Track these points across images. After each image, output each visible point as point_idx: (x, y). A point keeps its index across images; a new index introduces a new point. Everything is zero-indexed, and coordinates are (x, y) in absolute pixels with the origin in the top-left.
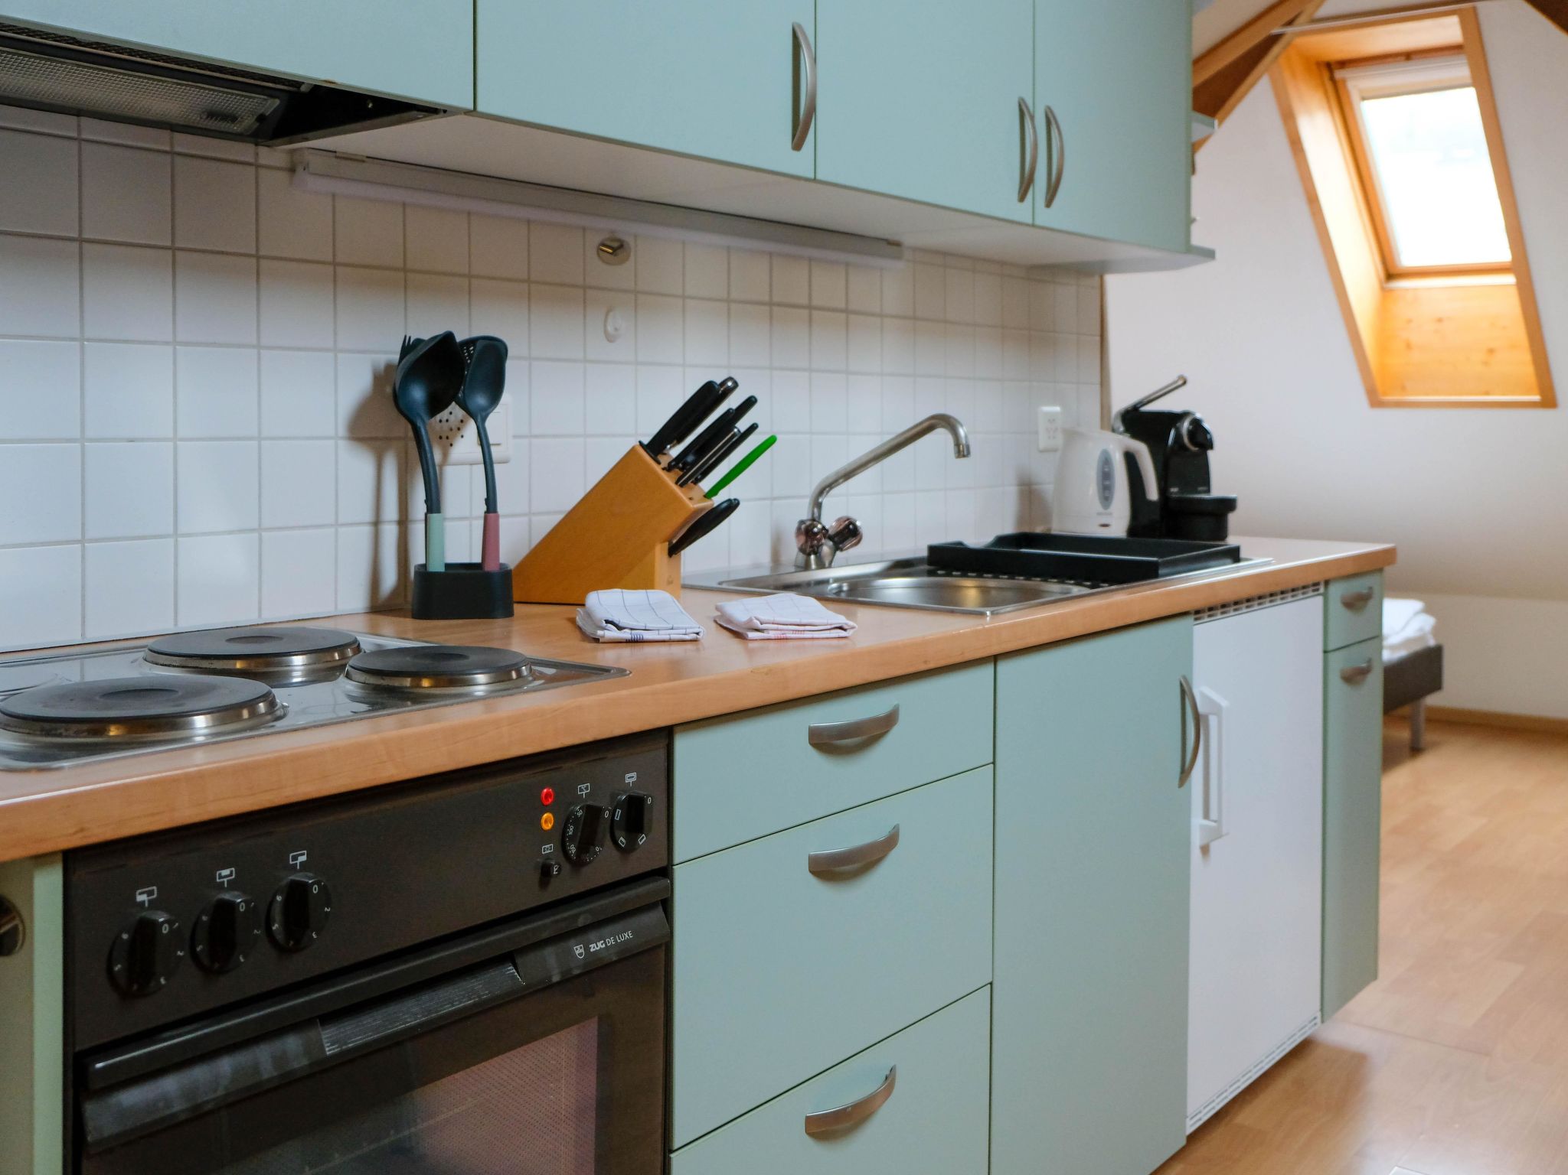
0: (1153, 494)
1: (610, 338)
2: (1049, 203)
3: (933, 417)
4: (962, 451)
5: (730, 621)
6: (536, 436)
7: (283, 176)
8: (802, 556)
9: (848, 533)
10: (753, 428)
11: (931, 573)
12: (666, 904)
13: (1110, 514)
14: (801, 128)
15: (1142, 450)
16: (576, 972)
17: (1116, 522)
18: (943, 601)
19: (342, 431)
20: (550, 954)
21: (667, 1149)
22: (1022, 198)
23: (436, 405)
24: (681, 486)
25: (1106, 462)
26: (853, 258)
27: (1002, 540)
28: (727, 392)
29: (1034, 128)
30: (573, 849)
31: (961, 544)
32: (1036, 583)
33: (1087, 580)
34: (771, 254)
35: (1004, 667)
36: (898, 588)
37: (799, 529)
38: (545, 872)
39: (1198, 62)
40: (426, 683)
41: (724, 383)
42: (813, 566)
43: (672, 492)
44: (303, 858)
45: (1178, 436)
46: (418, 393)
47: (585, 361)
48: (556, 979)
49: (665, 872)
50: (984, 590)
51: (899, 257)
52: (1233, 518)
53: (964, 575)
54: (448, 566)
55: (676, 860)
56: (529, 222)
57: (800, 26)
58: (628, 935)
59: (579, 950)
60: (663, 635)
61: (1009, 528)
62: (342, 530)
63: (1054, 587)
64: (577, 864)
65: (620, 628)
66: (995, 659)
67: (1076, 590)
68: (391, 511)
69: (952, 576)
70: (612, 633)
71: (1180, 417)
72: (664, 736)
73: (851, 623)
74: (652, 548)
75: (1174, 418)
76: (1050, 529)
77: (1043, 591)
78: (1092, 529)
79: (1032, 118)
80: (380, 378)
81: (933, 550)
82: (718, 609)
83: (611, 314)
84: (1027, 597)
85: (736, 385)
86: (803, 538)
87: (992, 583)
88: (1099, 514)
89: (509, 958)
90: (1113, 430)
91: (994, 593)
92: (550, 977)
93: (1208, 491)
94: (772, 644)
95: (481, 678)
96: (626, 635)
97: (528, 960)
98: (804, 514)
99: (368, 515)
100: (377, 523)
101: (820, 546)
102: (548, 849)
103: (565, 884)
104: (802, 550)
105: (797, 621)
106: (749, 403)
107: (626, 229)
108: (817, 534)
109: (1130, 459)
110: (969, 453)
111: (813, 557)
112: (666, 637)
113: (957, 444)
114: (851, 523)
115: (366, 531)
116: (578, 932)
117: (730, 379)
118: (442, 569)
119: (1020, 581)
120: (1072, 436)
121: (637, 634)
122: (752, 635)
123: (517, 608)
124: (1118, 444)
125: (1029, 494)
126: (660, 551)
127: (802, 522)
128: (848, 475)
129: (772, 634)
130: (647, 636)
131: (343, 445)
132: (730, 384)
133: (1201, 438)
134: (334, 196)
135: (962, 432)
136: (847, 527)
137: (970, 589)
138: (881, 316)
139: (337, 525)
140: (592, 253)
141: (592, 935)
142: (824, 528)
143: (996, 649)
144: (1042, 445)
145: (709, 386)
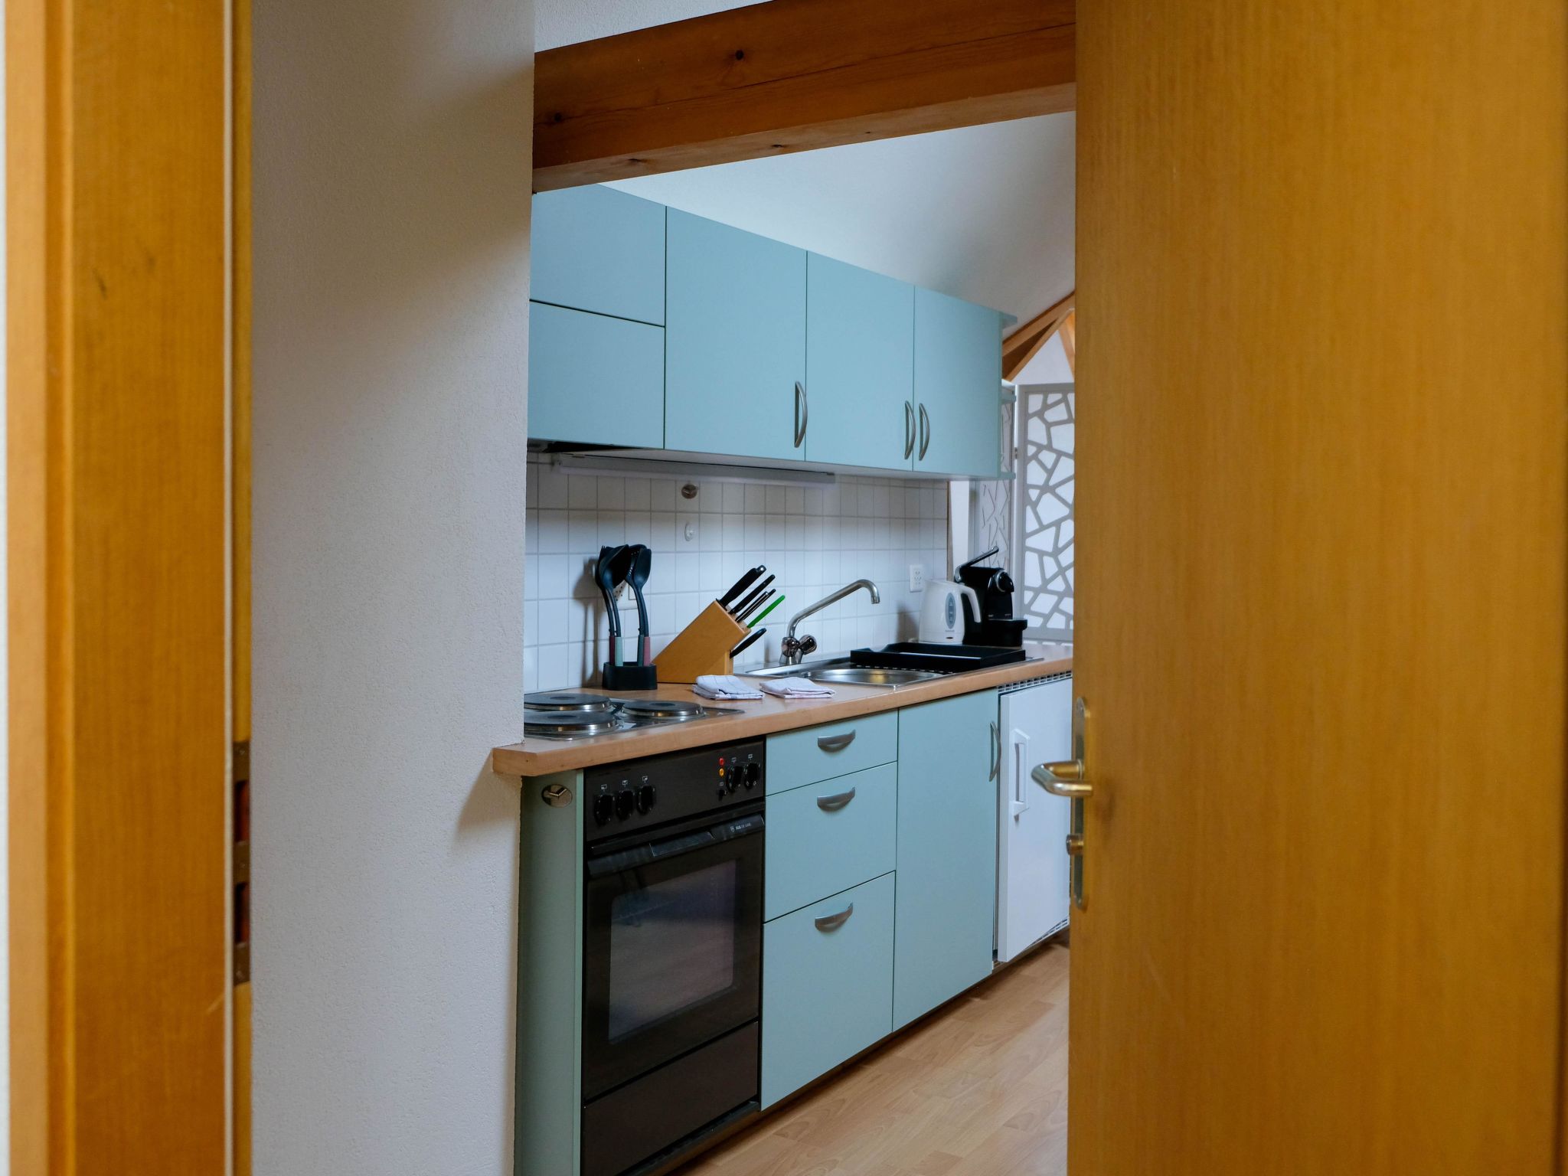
0: (978, 619)
1: (687, 539)
2: (921, 458)
3: (859, 582)
4: (875, 600)
5: (771, 691)
6: (654, 594)
7: (548, 467)
8: (784, 657)
9: (809, 645)
10: (773, 591)
11: (852, 667)
12: (763, 813)
13: (953, 631)
14: (798, 438)
15: (971, 592)
16: (732, 837)
17: (956, 636)
18: (864, 680)
19: (571, 595)
20: (722, 828)
21: (763, 922)
22: (907, 457)
23: (616, 582)
24: (738, 622)
25: (951, 600)
26: (807, 484)
27: (891, 647)
28: (761, 573)
29: (913, 416)
30: (731, 785)
31: (868, 649)
32: (913, 671)
33: (941, 670)
34: (765, 486)
35: (903, 713)
36: (840, 674)
37: (784, 642)
38: (721, 794)
39: (1005, 342)
40: (659, 715)
41: (759, 568)
42: (791, 663)
43: (735, 625)
44: (646, 779)
45: (994, 582)
46: (608, 576)
47: (677, 552)
48: (725, 839)
49: (762, 799)
50: (886, 676)
51: (833, 482)
52: (1025, 633)
53: (873, 667)
54: (625, 663)
55: (767, 793)
56: (651, 479)
57: (799, 383)
58: (749, 825)
59: (732, 828)
60: (746, 697)
61: (893, 641)
62: (570, 645)
63: (924, 674)
64: (732, 791)
65: (726, 693)
66: (898, 709)
67: (936, 675)
68: (591, 636)
69: (865, 668)
70: (722, 696)
71: (996, 571)
72: (762, 739)
73: (833, 691)
74: (724, 654)
75: (992, 572)
76: (917, 641)
77: (917, 676)
78: (942, 640)
79: (912, 412)
80: (587, 567)
81: (853, 653)
82: (760, 685)
83: (688, 527)
84: (908, 680)
85: (765, 569)
86: (786, 648)
87: (890, 672)
88: (946, 631)
89: (708, 828)
90: (955, 581)
91: (891, 677)
92: (723, 838)
93: (1011, 617)
94: (796, 701)
95: (683, 713)
96: (728, 696)
97: (715, 830)
98: (786, 635)
99: (581, 638)
100: (585, 642)
101: (794, 653)
102: (722, 784)
103: (728, 800)
104: (784, 653)
105: (808, 690)
106: (772, 578)
107: (694, 481)
108: (793, 645)
109: (965, 598)
110: (879, 601)
111: (790, 658)
112: (747, 698)
113: (873, 596)
114: (810, 639)
115: (580, 645)
116: (732, 821)
117: (762, 566)
118: (622, 665)
119: (904, 671)
120: (931, 584)
121: (734, 696)
122: (787, 696)
123: (659, 685)
124: (957, 590)
125: (905, 620)
126: (727, 655)
127: (785, 639)
128: (808, 613)
129: (796, 696)
130: (739, 697)
131: (572, 602)
132: (762, 569)
133: (1006, 583)
134: (568, 475)
135: (875, 589)
136: (809, 641)
137: (878, 675)
138: (823, 516)
139: (568, 643)
140: (679, 494)
141: (736, 823)
142: (797, 641)
143: (899, 705)
144: (912, 589)
145: (753, 570)
